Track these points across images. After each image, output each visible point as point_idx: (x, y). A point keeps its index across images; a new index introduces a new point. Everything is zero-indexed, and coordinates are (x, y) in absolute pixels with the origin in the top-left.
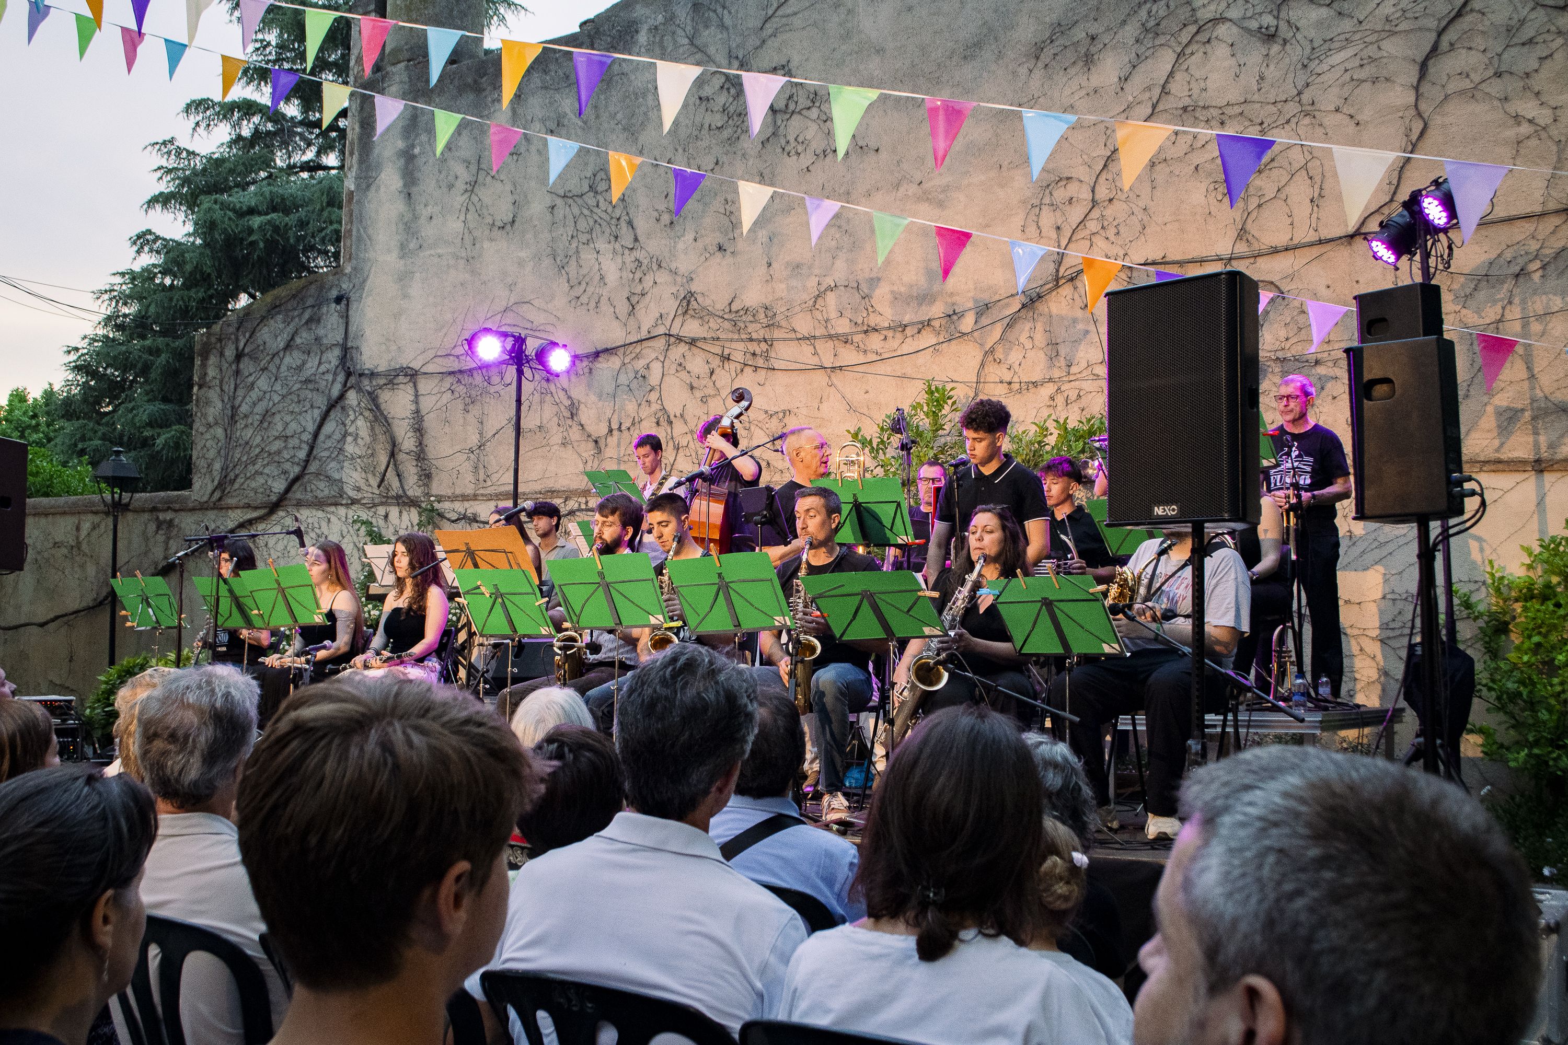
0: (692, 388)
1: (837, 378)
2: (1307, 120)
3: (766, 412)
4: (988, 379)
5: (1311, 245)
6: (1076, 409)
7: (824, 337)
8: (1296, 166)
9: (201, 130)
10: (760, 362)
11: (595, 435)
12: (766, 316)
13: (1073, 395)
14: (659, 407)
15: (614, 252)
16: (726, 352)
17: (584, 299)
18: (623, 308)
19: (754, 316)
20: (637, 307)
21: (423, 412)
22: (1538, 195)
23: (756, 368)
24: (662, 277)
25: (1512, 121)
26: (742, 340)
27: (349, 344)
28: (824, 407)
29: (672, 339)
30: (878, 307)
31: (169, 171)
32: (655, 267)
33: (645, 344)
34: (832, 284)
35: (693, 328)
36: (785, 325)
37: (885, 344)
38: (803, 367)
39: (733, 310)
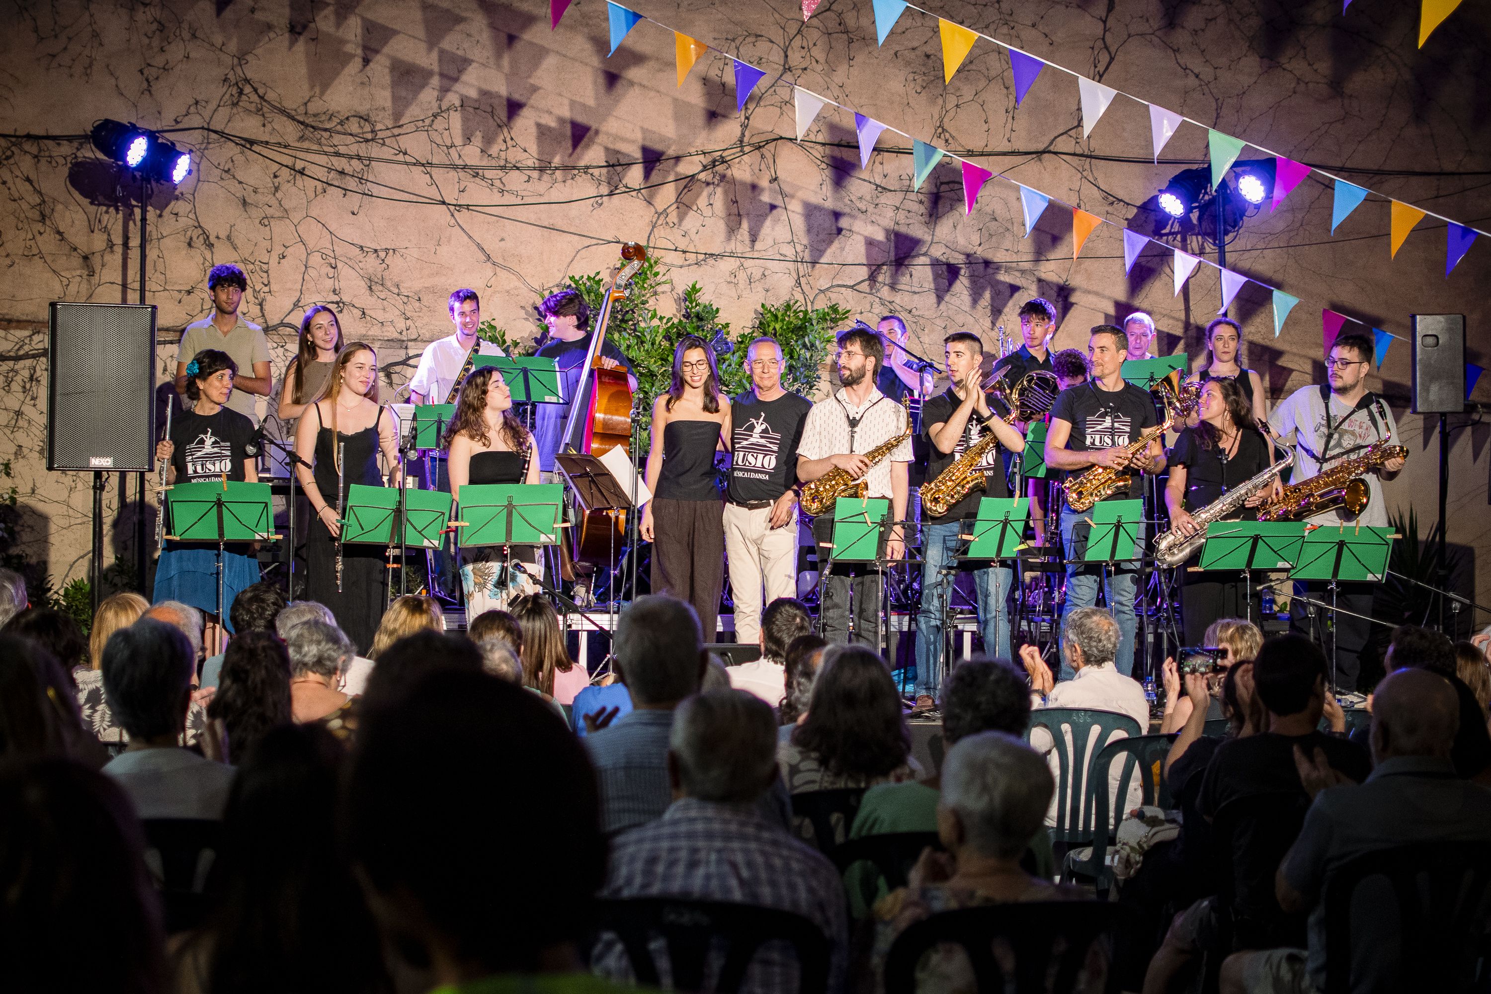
0: (245, 203)
1: (463, 217)
2: (1005, 30)
3: (362, 248)
4: (659, 245)
5: (1004, 154)
6: (760, 289)
8: (993, 73)
10: (352, 184)
11: (84, 249)
12: (362, 128)
13: (757, 274)
14: (191, 222)
16: (299, 165)
17: (64, 60)
18: (131, 83)
19: (341, 123)
20: (156, 86)
23: (345, 191)
24: (201, 53)
25: (1182, 72)
26: (326, 153)
28: (444, 250)
29: (213, 136)
30: (519, 140)
32: (186, 35)
34: (457, 103)
35: (249, 126)
36: (387, 141)
37: (529, 186)
38: (415, 199)
39: (310, 112)
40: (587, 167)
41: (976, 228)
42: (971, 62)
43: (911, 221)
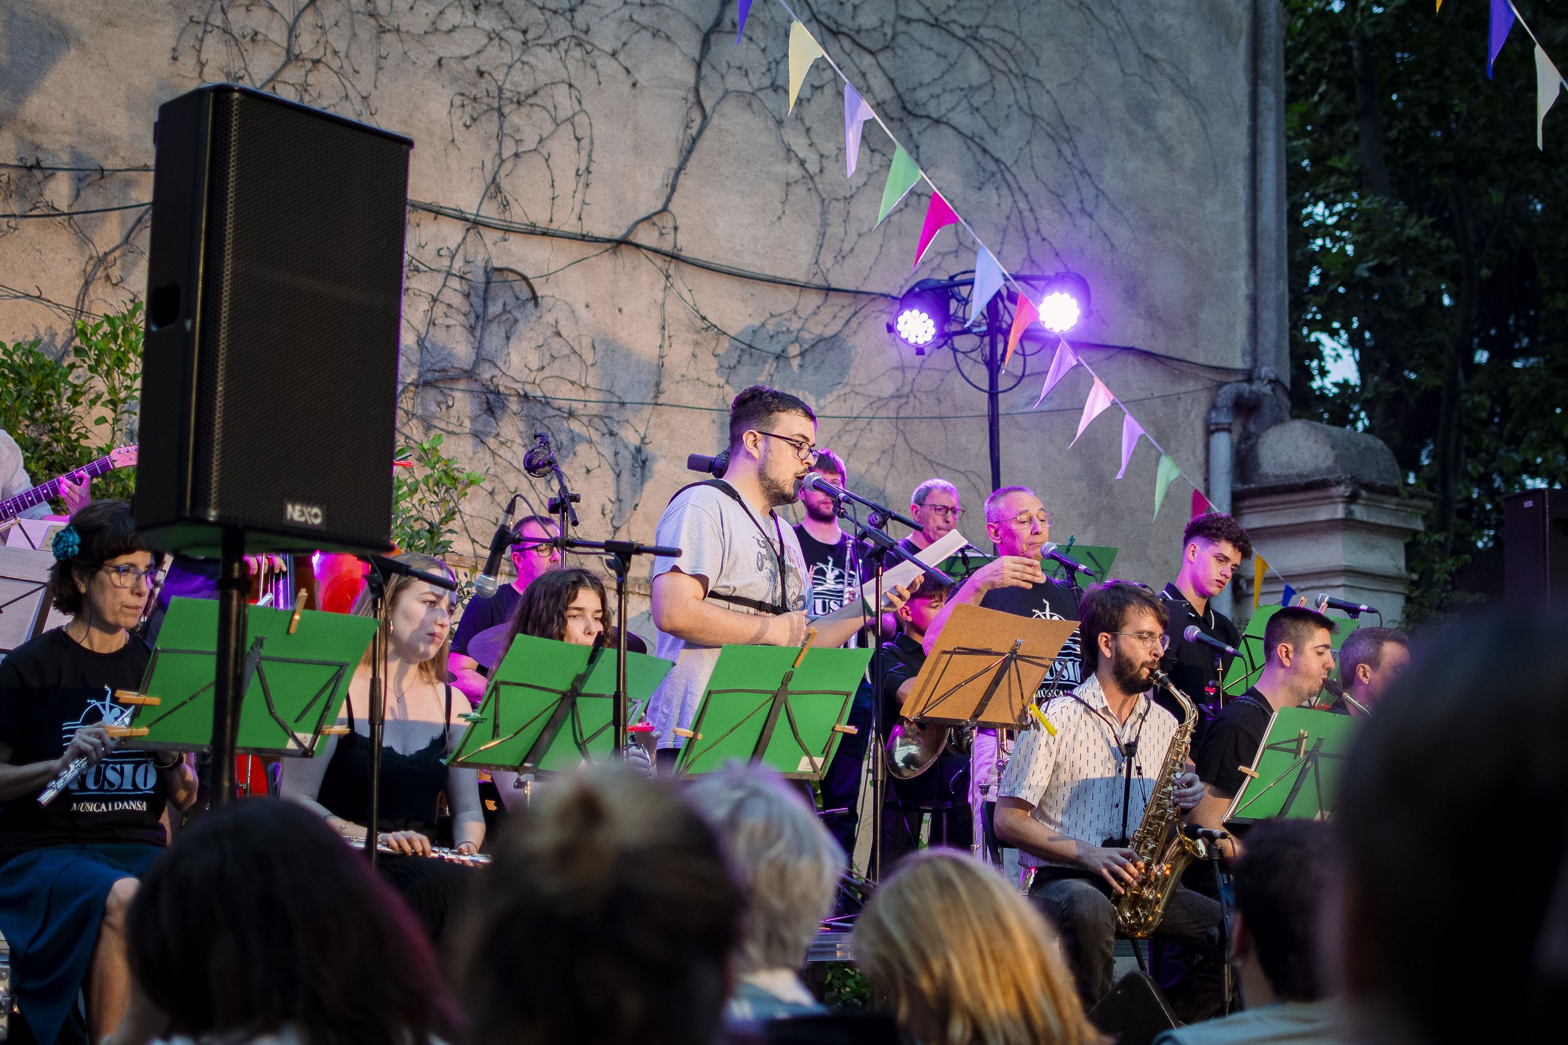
2: (577, 53)
5: (572, 237)
8: (562, 114)
22: (805, 259)
25: (782, 154)
41: (533, 345)
42: (535, 93)
43: (451, 322)
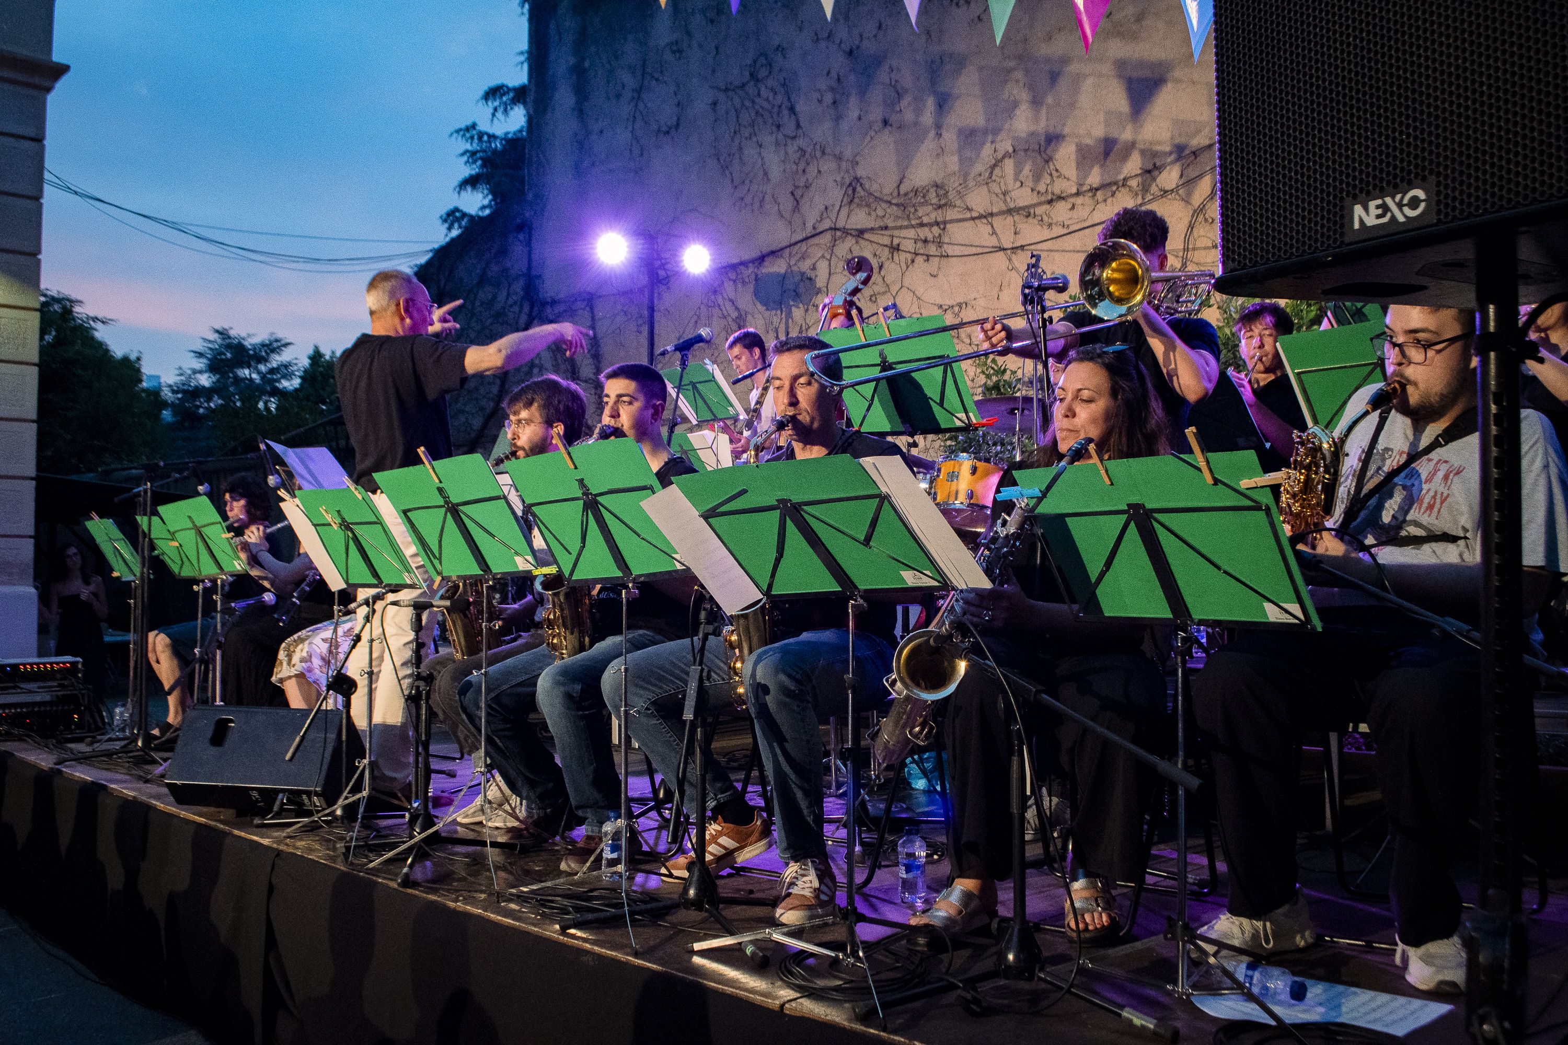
1: (1018, 259)
3: (940, 307)
4: (1199, 244)
7: (1001, 213)
9: (499, 114)
10: (932, 249)
12: (938, 195)
15: (777, 143)
16: (896, 241)
17: (748, 200)
18: (787, 203)
19: (924, 197)
20: (802, 202)
21: (599, 336)
23: (928, 257)
24: (828, 165)
26: (913, 227)
27: (534, 273)
28: (1005, 294)
29: (838, 233)
30: (1064, 171)
31: (473, 153)
32: (818, 154)
33: (811, 241)
34: (1011, 150)
35: (860, 219)
36: (958, 203)
37: (1074, 214)
38: (979, 250)
39: (902, 192)
40: (1125, 179)
